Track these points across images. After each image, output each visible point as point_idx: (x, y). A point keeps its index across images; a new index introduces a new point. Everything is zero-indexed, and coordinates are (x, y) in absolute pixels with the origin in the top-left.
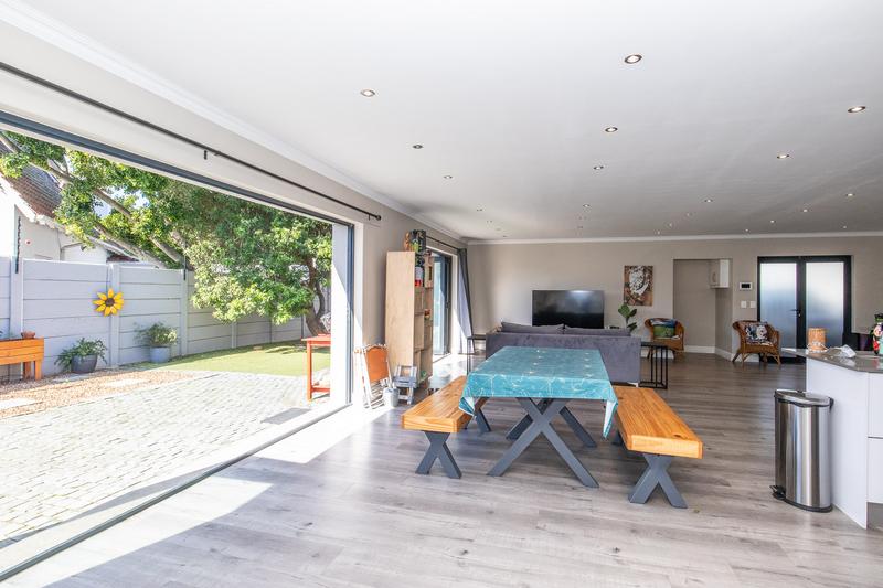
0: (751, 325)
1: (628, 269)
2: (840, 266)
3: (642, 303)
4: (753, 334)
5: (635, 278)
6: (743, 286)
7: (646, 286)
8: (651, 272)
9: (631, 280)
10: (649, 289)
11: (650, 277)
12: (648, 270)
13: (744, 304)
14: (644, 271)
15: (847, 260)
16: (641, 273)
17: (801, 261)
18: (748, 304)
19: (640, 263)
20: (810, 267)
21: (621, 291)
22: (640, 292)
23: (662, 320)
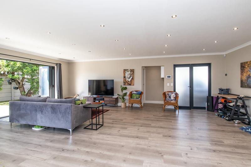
0: (170, 93)
1: (125, 70)
2: (206, 68)
3: (130, 85)
4: (170, 97)
5: (127, 74)
6: (168, 77)
7: (131, 78)
8: (133, 72)
9: (126, 75)
10: (133, 79)
11: (133, 74)
12: (132, 71)
13: (168, 84)
14: (131, 71)
15: (209, 65)
16: (129, 72)
17: (191, 66)
18: (170, 84)
19: (129, 68)
20: (195, 68)
21: (122, 80)
22: (129, 80)
23: (136, 91)
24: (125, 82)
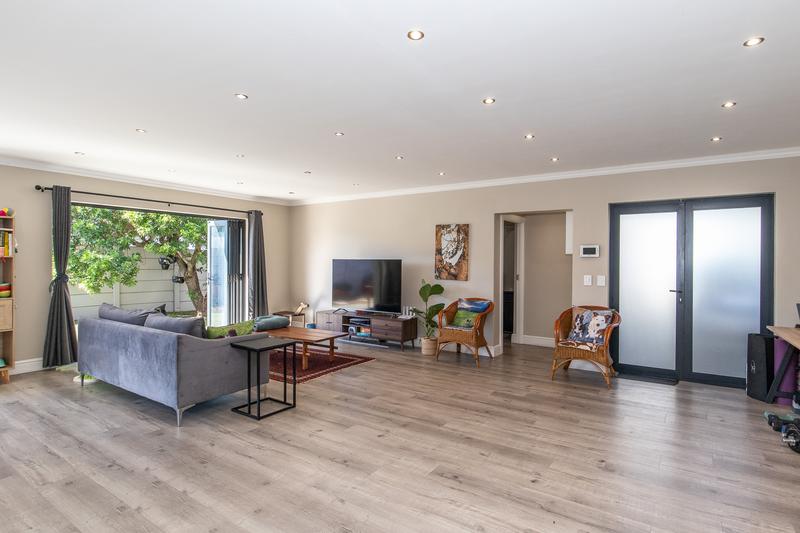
0: (587, 314)
1: (440, 228)
3: (455, 277)
4: (584, 329)
5: (448, 240)
6: (587, 251)
7: (460, 253)
8: (467, 234)
9: (444, 244)
10: (464, 257)
11: (466, 239)
12: (464, 230)
13: (587, 281)
14: (458, 231)
15: (765, 202)
16: (454, 235)
17: (684, 208)
18: (594, 280)
19: (454, 220)
20: (701, 218)
21: (430, 261)
22: (454, 261)
23: (470, 301)
24: (441, 269)
